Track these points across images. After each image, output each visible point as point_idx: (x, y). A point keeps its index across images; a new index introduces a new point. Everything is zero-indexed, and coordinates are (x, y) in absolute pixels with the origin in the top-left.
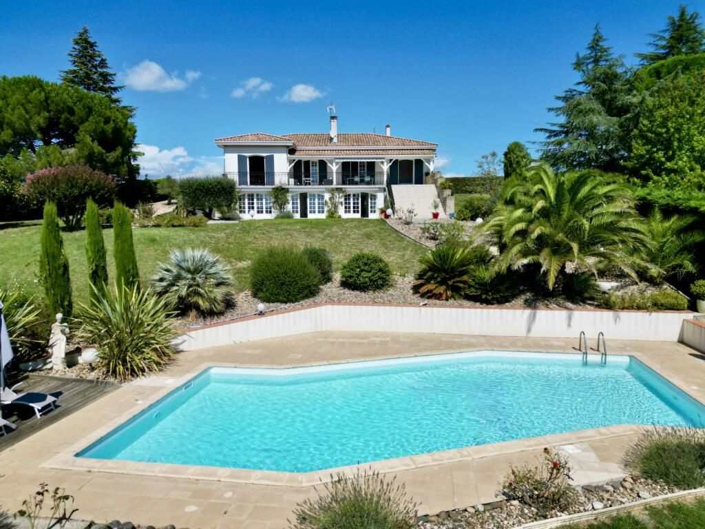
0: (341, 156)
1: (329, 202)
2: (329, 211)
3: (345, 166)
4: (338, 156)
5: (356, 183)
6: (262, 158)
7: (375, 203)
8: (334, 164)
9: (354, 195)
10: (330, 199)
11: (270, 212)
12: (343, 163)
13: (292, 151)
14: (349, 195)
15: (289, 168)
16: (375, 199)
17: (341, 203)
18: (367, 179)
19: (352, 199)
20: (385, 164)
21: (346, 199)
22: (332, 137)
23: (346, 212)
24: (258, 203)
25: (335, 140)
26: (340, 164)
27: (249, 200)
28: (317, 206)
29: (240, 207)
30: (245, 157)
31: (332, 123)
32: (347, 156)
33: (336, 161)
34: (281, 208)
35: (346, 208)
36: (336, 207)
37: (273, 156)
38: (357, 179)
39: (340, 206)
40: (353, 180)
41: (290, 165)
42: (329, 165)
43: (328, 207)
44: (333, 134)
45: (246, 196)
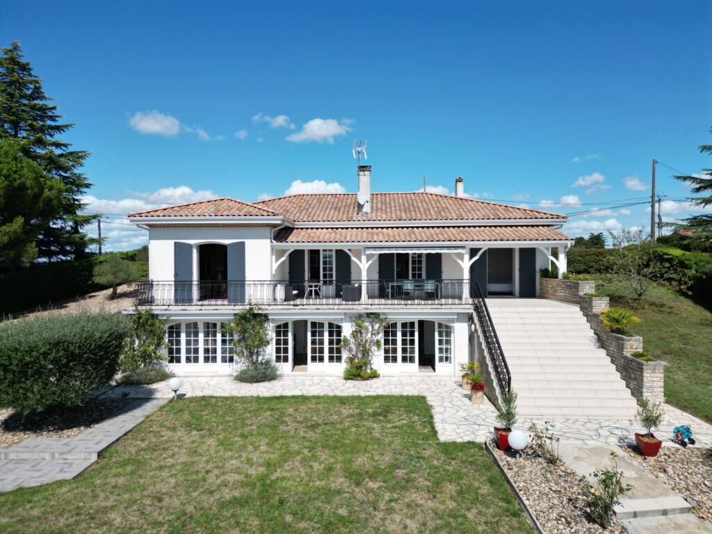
0: (378, 244)
1: (352, 340)
2: (351, 360)
3: (385, 260)
4: (372, 244)
5: (407, 296)
6: (223, 248)
7: (448, 342)
8: (364, 258)
9: (404, 325)
10: (355, 334)
11: (231, 360)
12: (381, 256)
13: (282, 233)
14: (394, 325)
15: (275, 266)
16: (448, 334)
17: (378, 343)
18: (430, 286)
19: (399, 334)
20: (467, 257)
21: (386, 333)
22: (362, 203)
23: (387, 359)
24: (206, 342)
25: (367, 208)
26: (376, 258)
27: (188, 335)
28: (326, 346)
29: (171, 351)
30: (190, 246)
31: (362, 178)
32: (389, 244)
33: (368, 252)
34: (251, 354)
35: (386, 351)
36: (366, 353)
37: (242, 245)
38: (408, 286)
39: (374, 348)
40: (400, 288)
41: (277, 260)
42: (353, 258)
43: (350, 350)
44: (363, 197)
45: (183, 328)
